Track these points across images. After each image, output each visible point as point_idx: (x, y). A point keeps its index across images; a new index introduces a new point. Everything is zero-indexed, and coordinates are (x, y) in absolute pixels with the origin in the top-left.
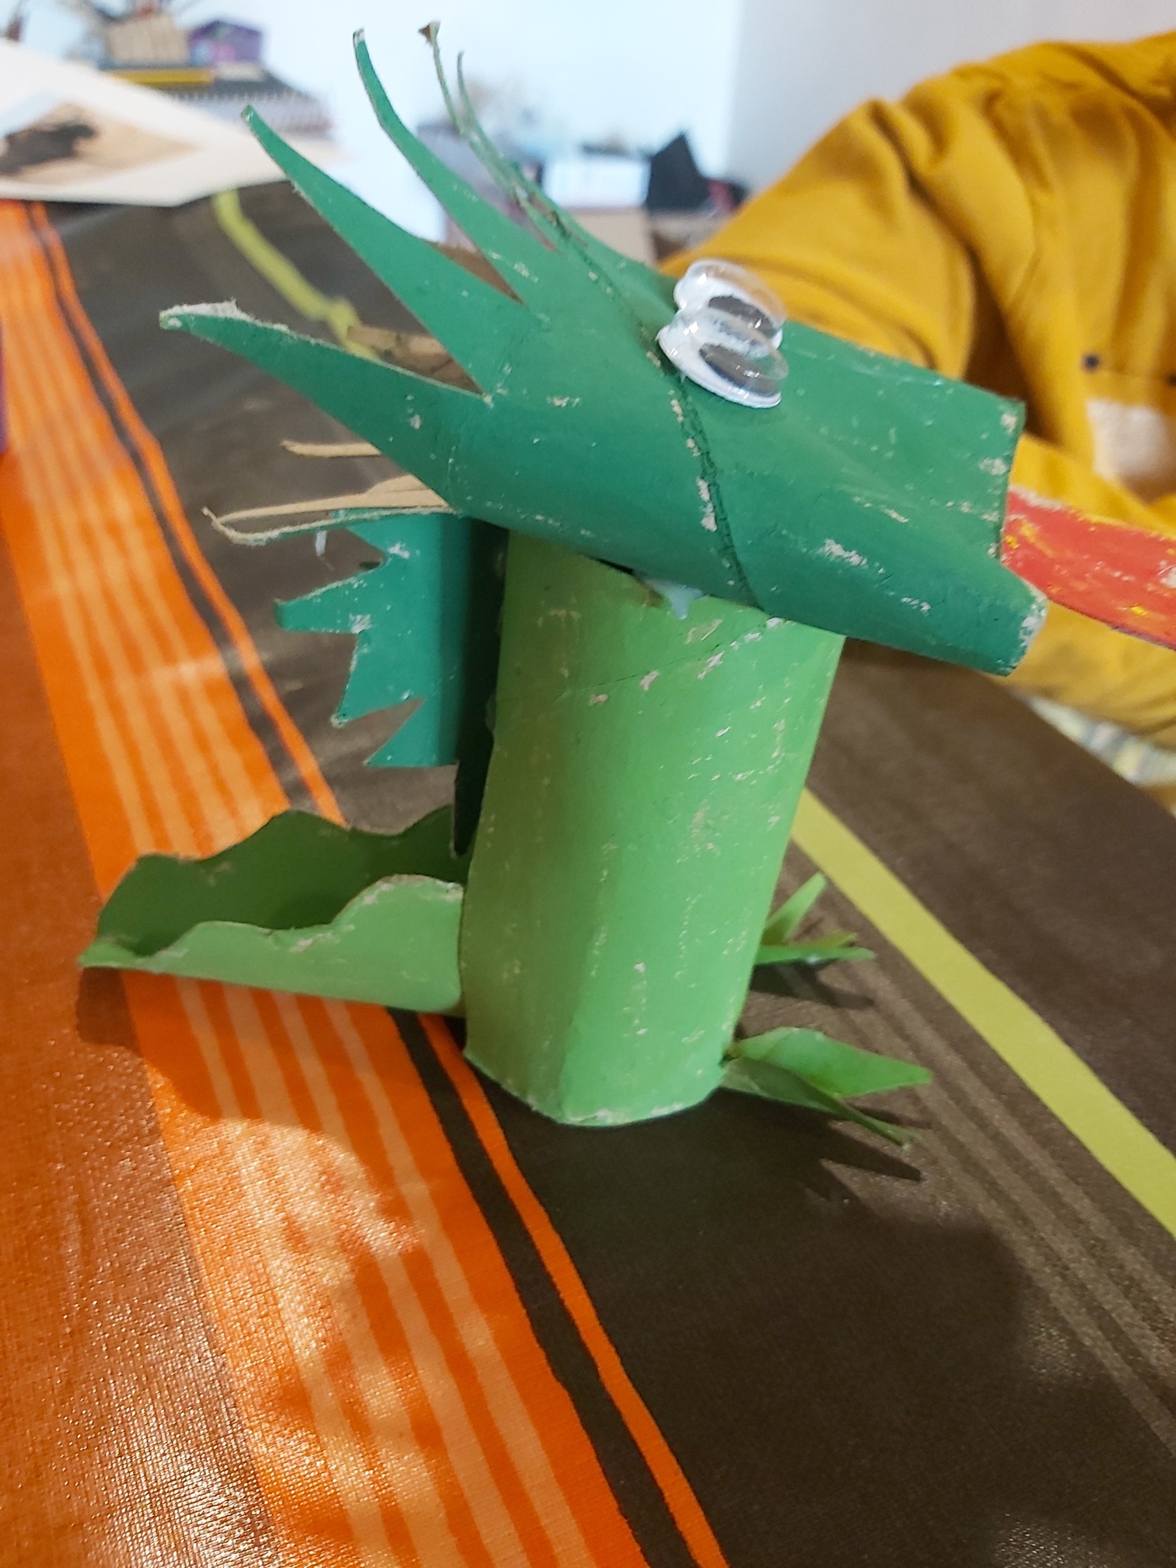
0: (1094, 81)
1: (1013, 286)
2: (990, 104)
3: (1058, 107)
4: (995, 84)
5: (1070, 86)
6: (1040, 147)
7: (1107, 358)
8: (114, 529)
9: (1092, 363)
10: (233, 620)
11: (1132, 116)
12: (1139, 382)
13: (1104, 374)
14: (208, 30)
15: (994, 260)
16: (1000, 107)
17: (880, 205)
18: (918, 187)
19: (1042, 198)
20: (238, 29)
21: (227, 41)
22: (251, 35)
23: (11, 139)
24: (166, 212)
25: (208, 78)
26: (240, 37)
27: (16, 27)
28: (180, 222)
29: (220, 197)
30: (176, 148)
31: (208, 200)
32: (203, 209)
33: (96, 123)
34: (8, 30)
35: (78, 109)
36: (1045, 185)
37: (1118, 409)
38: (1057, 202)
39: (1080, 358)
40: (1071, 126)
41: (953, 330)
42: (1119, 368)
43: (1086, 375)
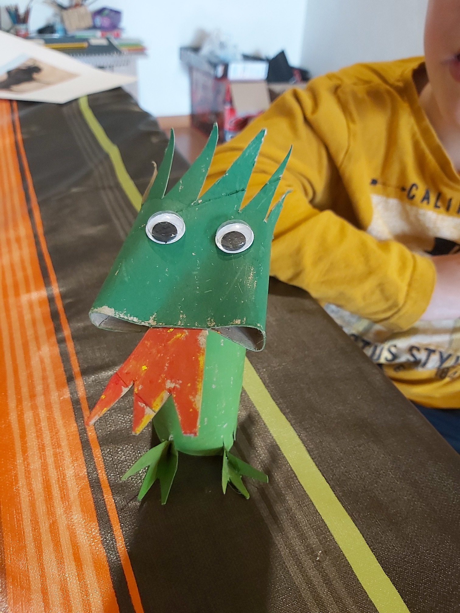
0: (376, 80)
1: (340, 158)
2: (336, 90)
3: (361, 90)
4: (338, 82)
5: (367, 82)
6: (352, 107)
7: (380, 181)
8: (18, 240)
9: (374, 182)
10: (53, 276)
12: (391, 190)
13: (379, 186)
14: (100, 12)
15: (333, 150)
16: (339, 91)
17: (294, 128)
18: (306, 121)
19: (352, 126)
20: (112, 11)
21: (107, 15)
22: (117, 13)
23: (9, 73)
24: (60, 105)
25: (85, 45)
26: (112, 14)
27: (27, 13)
28: (65, 109)
29: (81, 99)
30: (70, 76)
31: (76, 100)
32: (74, 104)
33: (41, 66)
34: (24, 15)
35: (35, 61)
36: (353, 121)
37: (384, 198)
38: (357, 127)
39: (369, 181)
40: (366, 97)
41: (320, 172)
42: (385, 184)
43: (372, 187)
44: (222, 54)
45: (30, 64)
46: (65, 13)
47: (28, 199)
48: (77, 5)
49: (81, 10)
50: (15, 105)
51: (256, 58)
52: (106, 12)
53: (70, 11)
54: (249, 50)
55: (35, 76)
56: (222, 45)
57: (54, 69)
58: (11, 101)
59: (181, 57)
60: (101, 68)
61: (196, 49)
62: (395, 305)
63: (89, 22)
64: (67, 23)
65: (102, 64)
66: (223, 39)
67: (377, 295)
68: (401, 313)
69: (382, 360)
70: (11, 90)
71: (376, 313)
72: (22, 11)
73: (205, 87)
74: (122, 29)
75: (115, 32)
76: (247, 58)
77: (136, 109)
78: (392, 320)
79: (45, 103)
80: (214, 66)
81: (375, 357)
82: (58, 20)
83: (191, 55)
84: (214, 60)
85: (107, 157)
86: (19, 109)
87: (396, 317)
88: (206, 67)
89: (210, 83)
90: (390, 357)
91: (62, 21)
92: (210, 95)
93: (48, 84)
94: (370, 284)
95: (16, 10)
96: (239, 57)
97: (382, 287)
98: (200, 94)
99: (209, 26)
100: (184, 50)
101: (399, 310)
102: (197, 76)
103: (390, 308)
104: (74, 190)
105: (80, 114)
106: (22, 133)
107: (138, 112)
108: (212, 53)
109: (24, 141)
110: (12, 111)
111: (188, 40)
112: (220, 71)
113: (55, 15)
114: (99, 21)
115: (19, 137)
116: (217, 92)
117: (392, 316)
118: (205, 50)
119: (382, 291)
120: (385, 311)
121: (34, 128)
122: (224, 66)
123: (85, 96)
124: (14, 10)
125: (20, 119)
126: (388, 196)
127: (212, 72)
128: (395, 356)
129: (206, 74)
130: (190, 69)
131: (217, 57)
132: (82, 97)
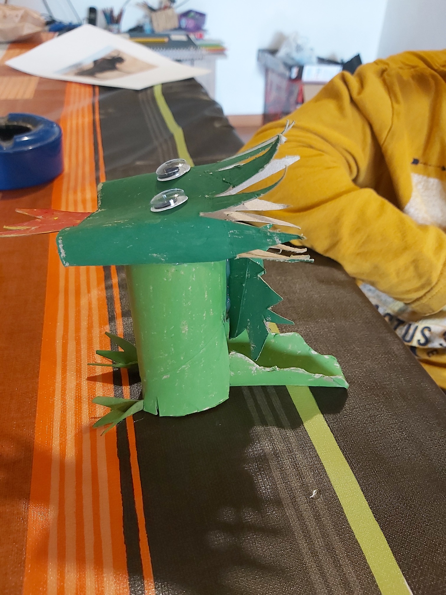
0: (422, 65)
1: (383, 137)
2: (382, 73)
3: (406, 75)
4: (384, 67)
5: (413, 67)
6: (397, 88)
7: (421, 161)
9: (416, 162)
11: (433, 77)
12: (431, 169)
13: (420, 166)
14: (186, 14)
15: (376, 128)
16: (385, 74)
17: (341, 108)
18: (353, 101)
19: (396, 106)
20: (198, 13)
21: (193, 18)
22: (202, 15)
23: (95, 62)
24: (137, 91)
25: (166, 40)
26: (197, 16)
27: (121, 15)
28: (140, 95)
29: (156, 87)
30: (150, 67)
31: (151, 87)
32: (149, 91)
33: (124, 57)
34: (117, 16)
35: (119, 52)
36: (397, 102)
37: (425, 178)
38: (401, 108)
39: (412, 160)
40: (411, 80)
41: (364, 150)
42: (425, 164)
43: (414, 166)
44: (298, 57)
45: (115, 55)
46: (154, 15)
47: (97, 168)
48: (166, 8)
49: (169, 12)
50: (97, 90)
51: (331, 62)
52: (192, 14)
53: (159, 13)
54: (325, 54)
55: (118, 65)
56: (299, 48)
57: (135, 60)
58: (94, 86)
59: (259, 59)
60: (179, 61)
61: (273, 52)
62: (428, 282)
63: (175, 23)
64: (155, 24)
65: (179, 58)
66: (300, 42)
67: (411, 272)
68: (434, 292)
69: (414, 343)
70: (95, 77)
71: (408, 292)
72: (116, 13)
73: (279, 88)
74: (205, 31)
75: (199, 33)
76: (322, 61)
77: (205, 98)
78: (424, 301)
79: (124, 89)
80: (290, 68)
81: (408, 338)
82: (147, 21)
83: (269, 56)
84: (290, 62)
85: (172, 137)
86: (100, 93)
87: (429, 296)
88: (282, 69)
89: (284, 84)
90: (423, 341)
91: (151, 21)
92: (283, 95)
93: (129, 73)
94: (404, 260)
95: (112, 12)
96: (315, 60)
97: (416, 263)
98: (274, 94)
99: (287, 30)
100: (262, 51)
101: (432, 289)
102: (273, 77)
103: (422, 287)
104: (138, 163)
105: (154, 99)
106: (100, 114)
107: (207, 101)
108: (288, 55)
109: (100, 120)
110: (94, 94)
111: (266, 42)
112: (294, 73)
113: (146, 17)
114: (184, 22)
115: (97, 117)
116: (290, 93)
117: (425, 295)
118: (282, 53)
119: (416, 268)
120: (417, 290)
121: (111, 110)
122: (299, 68)
123: (160, 84)
124: (109, 12)
125: (100, 102)
126: (429, 176)
127: (287, 73)
128: (427, 341)
129: (281, 75)
130: (267, 70)
131: (293, 59)
132: (157, 85)
